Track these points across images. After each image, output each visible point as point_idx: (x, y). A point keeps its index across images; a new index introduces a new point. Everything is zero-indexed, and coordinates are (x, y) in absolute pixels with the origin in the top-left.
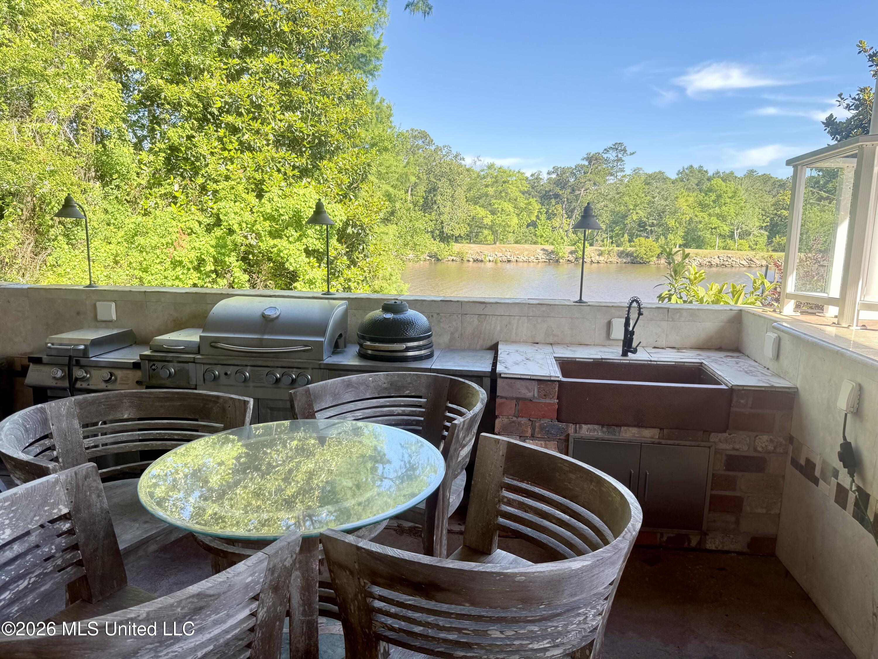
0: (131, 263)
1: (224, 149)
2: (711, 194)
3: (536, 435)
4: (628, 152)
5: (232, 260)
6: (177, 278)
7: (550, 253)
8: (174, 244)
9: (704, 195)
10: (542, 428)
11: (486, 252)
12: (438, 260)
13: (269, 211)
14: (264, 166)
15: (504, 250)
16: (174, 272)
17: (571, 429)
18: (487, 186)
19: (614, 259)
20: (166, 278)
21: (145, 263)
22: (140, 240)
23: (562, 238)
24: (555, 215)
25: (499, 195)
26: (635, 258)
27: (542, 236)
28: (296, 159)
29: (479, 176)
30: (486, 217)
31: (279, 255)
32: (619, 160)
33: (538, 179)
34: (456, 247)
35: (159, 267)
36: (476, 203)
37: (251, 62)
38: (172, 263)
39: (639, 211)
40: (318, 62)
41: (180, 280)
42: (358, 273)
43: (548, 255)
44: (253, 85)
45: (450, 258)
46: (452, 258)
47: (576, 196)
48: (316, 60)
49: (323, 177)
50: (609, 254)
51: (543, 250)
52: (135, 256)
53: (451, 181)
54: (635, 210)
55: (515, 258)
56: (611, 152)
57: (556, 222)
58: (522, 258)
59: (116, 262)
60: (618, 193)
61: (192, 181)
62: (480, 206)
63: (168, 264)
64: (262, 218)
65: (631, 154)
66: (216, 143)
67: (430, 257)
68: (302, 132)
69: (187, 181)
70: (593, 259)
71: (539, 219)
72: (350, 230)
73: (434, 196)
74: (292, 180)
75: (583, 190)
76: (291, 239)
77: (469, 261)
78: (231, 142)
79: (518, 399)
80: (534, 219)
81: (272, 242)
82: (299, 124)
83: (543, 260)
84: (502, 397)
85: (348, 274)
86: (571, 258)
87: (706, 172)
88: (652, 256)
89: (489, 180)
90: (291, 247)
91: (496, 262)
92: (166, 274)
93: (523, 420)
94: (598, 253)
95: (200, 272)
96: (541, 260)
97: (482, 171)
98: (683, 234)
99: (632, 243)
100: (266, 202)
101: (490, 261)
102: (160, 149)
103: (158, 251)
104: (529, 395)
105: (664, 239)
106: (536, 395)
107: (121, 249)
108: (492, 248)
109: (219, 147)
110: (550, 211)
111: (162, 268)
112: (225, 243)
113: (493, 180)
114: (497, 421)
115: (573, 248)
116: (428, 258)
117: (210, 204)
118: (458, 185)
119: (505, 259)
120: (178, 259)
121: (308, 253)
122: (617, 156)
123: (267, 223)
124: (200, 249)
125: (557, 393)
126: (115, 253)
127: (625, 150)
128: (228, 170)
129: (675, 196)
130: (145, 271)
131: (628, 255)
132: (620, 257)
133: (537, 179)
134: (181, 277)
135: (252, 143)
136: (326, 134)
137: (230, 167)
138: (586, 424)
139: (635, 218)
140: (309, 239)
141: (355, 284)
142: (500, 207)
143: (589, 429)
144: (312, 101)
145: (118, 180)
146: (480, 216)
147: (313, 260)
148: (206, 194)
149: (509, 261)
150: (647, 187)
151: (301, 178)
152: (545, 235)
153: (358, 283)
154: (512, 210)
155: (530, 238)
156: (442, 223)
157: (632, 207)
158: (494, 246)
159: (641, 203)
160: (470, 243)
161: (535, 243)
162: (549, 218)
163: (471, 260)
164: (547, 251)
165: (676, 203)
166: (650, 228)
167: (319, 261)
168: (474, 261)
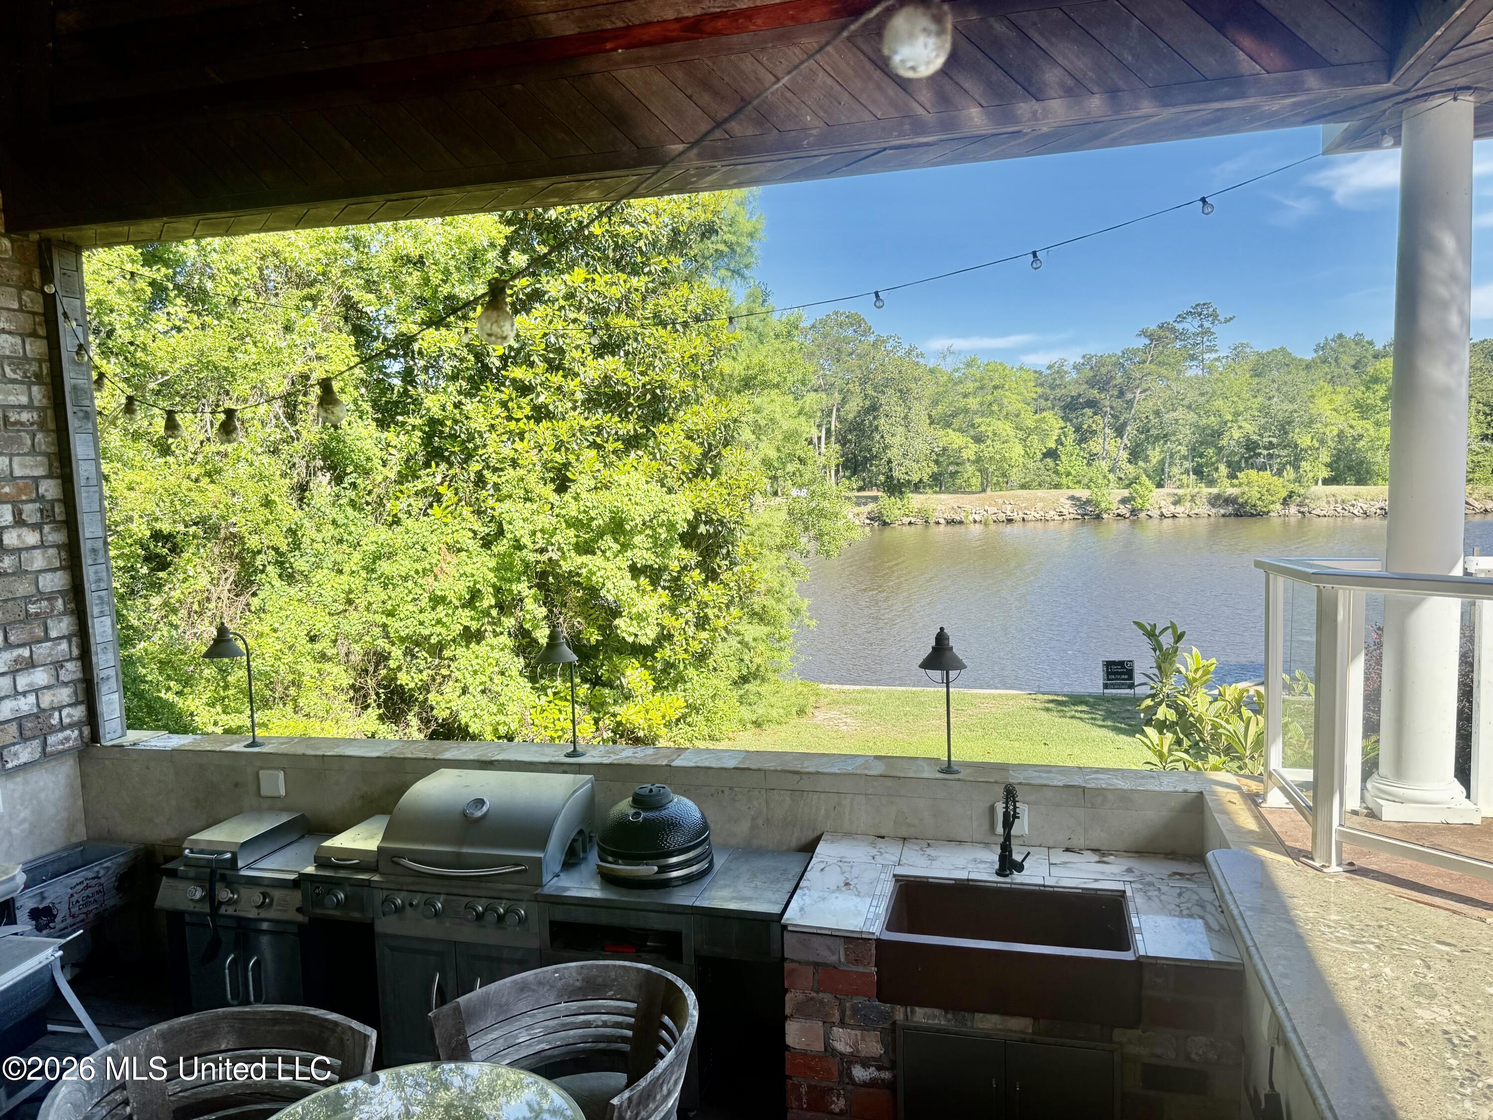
0: (370, 604)
1: (509, 418)
2: (1377, 387)
3: (847, 1020)
4: (1221, 318)
5: (522, 588)
6: (439, 622)
7: (1085, 503)
8: (435, 569)
9: (1363, 389)
10: (855, 1010)
11: (968, 507)
12: (885, 524)
13: (574, 513)
14: (568, 443)
15: (1000, 501)
16: (433, 614)
17: (899, 1014)
18: (966, 396)
19: (1204, 509)
20: (421, 623)
21: (390, 602)
22: (384, 567)
23: (1105, 477)
24: (1094, 433)
25: (987, 410)
26: (1242, 505)
27: (1068, 474)
28: (619, 425)
29: (950, 380)
30: (967, 447)
31: (589, 579)
32: (1207, 332)
33: (1061, 373)
34: (915, 501)
35: (410, 607)
36: (948, 425)
37: (548, 282)
38: (430, 600)
39: (1244, 424)
40: (649, 273)
41: (444, 625)
42: (719, 592)
43: (1080, 507)
44: (549, 318)
45: (906, 520)
46: (909, 519)
47: (1127, 402)
48: (646, 270)
49: (660, 450)
50: (1193, 500)
51: (1072, 498)
52: (377, 593)
53: (904, 394)
54: (1237, 421)
55: (1021, 515)
56: (1189, 319)
57: (1095, 445)
58: (1033, 513)
59: (350, 602)
60: (1202, 394)
61: (463, 468)
62: (954, 430)
63: (424, 602)
64: (564, 524)
65: (1227, 321)
66: (498, 410)
67: (871, 519)
68: (626, 384)
69: (456, 470)
70: (1164, 511)
71: (1062, 444)
72: (702, 529)
73: (875, 418)
74: (613, 457)
75: (1139, 391)
76: (608, 554)
77: (938, 523)
78: (520, 407)
79: (816, 964)
80: (1053, 445)
81: (580, 560)
82: (623, 373)
83: (1072, 516)
84: (792, 961)
85: (704, 594)
86: (1123, 510)
87: (1371, 343)
88: (1273, 502)
89: (970, 386)
90: (609, 565)
91: (986, 524)
92: (421, 617)
93: (827, 997)
94: (1172, 499)
95: (474, 608)
96: (1068, 517)
97: (956, 370)
98: (1328, 460)
99: (1235, 481)
100: (570, 500)
101: (975, 522)
102: (414, 427)
103: (410, 584)
104: (833, 959)
105: (1292, 471)
106: (843, 960)
107: (357, 583)
108: (979, 499)
109: (503, 415)
110: (1085, 427)
111: (415, 609)
112: (511, 563)
113: (977, 384)
114: (788, 997)
115: (1126, 493)
116: (868, 521)
117: (491, 502)
118: (915, 399)
119: (1002, 517)
120: (439, 593)
121: (635, 571)
122: (1201, 326)
123: (572, 532)
124: (473, 575)
125: (874, 958)
126: (347, 588)
127: (1214, 316)
128: (516, 451)
129: (1309, 394)
130: (391, 614)
131: (1229, 501)
132: (1213, 506)
133: (1058, 372)
134: (444, 620)
135: (551, 407)
136: (663, 386)
137: (519, 445)
138: (922, 1005)
139: (1236, 434)
140: (635, 551)
141: (716, 610)
142: (990, 429)
143: (925, 1014)
144: (640, 338)
145: (354, 475)
146: (955, 446)
147: (644, 581)
148: (483, 488)
149: (1010, 521)
150: (1256, 380)
151: (627, 451)
152: (1073, 473)
153: (720, 609)
154: (1012, 433)
155: (1048, 479)
156: (890, 461)
157: (1230, 418)
158: (983, 495)
159: (1246, 410)
160: (940, 492)
161: (1057, 486)
162: (1082, 440)
163: (942, 521)
164: (1079, 499)
165: (1311, 406)
166: (1265, 452)
167: (655, 583)
168: (948, 523)
